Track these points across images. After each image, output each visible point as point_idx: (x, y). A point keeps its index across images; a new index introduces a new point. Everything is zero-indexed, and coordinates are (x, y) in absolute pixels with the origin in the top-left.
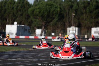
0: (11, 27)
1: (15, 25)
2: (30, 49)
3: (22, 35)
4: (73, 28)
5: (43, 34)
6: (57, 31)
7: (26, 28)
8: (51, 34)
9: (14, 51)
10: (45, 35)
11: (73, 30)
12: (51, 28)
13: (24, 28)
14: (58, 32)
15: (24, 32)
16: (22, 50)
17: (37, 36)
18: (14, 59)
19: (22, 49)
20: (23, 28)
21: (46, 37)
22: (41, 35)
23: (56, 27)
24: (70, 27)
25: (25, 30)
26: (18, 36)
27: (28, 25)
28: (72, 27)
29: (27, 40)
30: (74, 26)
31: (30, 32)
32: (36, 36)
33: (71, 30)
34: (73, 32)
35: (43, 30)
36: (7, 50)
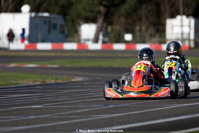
0: (14, 18)
1: (25, 13)
2: (74, 78)
3: (43, 41)
4: (182, 20)
5: (101, 37)
6: (138, 28)
7: (53, 22)
8: (123, 38)
9: (31, 83)
10: (106, 39)
11: (182, 26)
12: (123, 20)
13: (50, 23)
14: (140, 31)
15: (49, 31)
16: (53, 81)
17: (84, 44)
18: (38, 105)
19: (52, 79)
20: (45, 22)
21: (109, 44)
22: (96, 40)
23: (135, 17)
24: (173, 16)
25: (51, 26)
26: (33, 44)
27: (59, 14)
28: (179, 17)
29: (59, 54)
30: (184, 14)
31: (66, 32)
32: (82, 42)
33: (177, 26)
34: (182, 29)
35: (102, 26)
36: (12, 82)
